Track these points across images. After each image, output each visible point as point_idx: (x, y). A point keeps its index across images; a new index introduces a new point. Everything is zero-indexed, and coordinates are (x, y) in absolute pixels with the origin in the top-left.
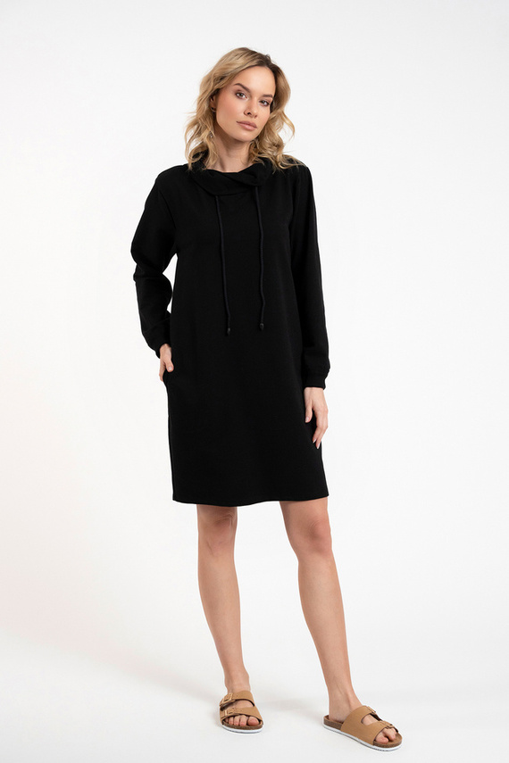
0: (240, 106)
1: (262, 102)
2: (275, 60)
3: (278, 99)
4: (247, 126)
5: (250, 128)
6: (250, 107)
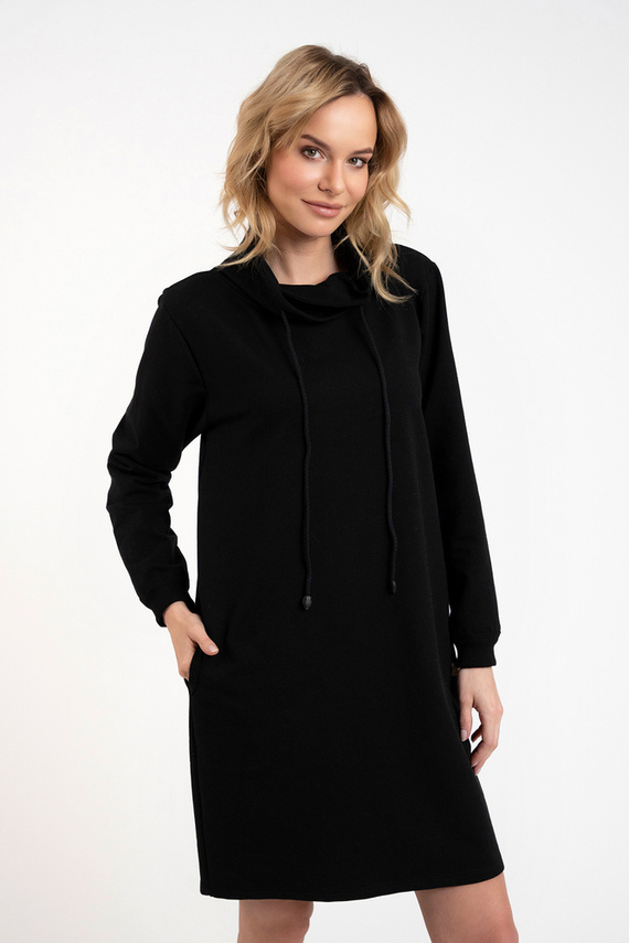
0: (310, 172)
1: (352, 160)
2: (381, 79)
3: (383, 150)
4: (323, 210)
5: (329, 212)
6: (329, 177)
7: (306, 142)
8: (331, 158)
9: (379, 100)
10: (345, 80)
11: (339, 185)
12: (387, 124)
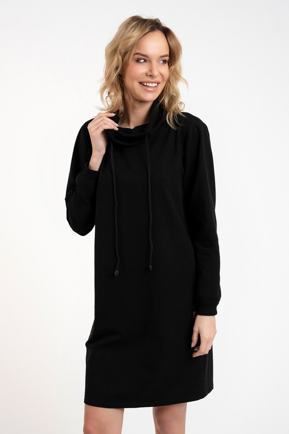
0: (140, 70)
2: (165, 23)
3: (172, 57)
6: (151, 71)
7: (137, 56)
8: (150, 61)
9: (167, 32)
10: (150, 25)
11: (156, 73)
12: (172, 43)
